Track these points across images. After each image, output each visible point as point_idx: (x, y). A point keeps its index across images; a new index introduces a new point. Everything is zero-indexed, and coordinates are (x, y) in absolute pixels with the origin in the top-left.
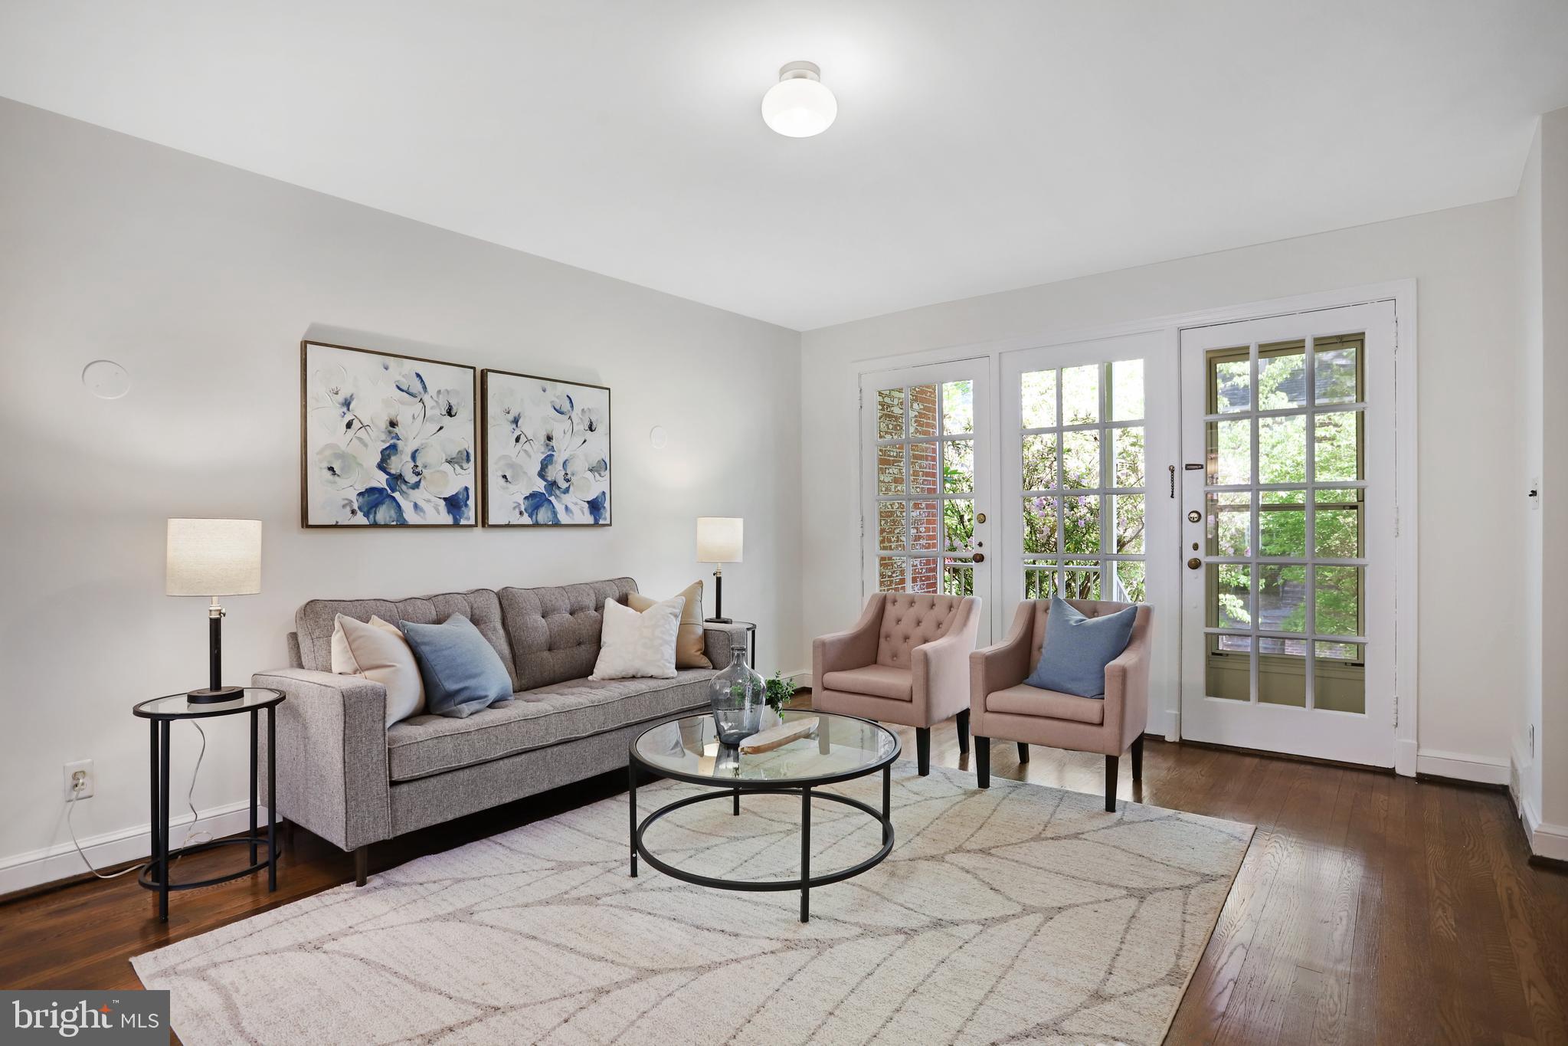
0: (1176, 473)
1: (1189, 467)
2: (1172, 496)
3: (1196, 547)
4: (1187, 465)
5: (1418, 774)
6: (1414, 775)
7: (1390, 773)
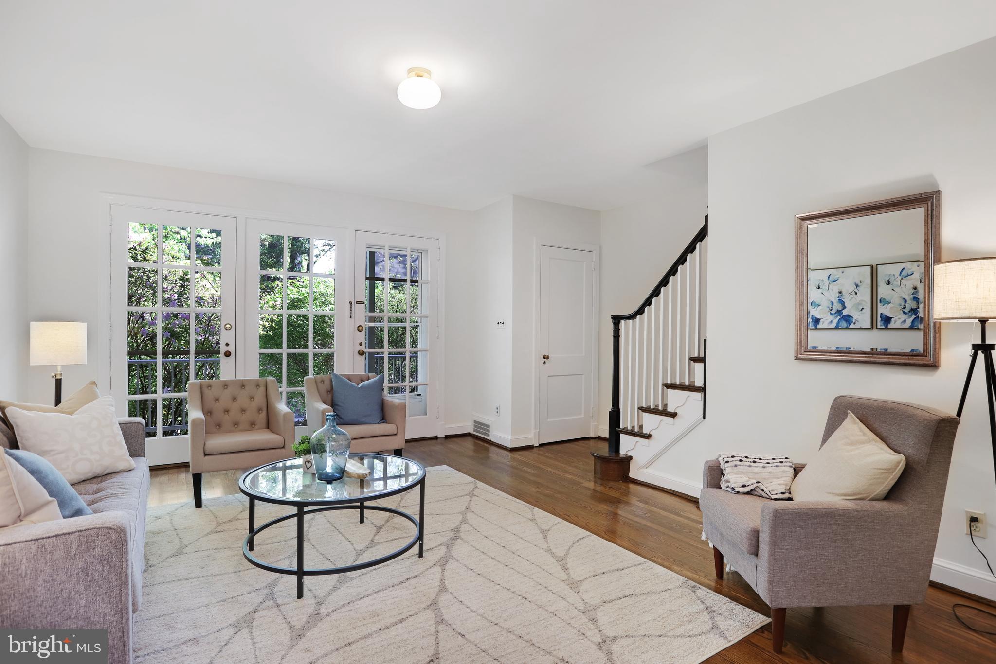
0: (353, 304)
1: (358, 303)
2: (351, 317)
3: (361, 344)
4: (357, 302)
5: (445, 436)
6: (444, 437)
7: (436, 438)
